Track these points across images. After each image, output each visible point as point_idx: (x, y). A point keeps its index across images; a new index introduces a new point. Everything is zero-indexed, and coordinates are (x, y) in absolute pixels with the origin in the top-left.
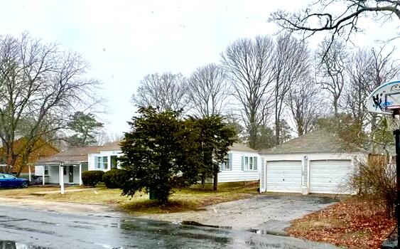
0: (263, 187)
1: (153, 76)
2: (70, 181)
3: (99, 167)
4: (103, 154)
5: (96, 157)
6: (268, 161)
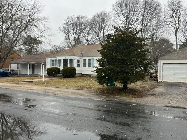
0: (160, 78)
1: (71, 17)
2: (32, 73)
3: (53, 65)
4: (58, 58)
5: (51, 60)
6: (163, 64)
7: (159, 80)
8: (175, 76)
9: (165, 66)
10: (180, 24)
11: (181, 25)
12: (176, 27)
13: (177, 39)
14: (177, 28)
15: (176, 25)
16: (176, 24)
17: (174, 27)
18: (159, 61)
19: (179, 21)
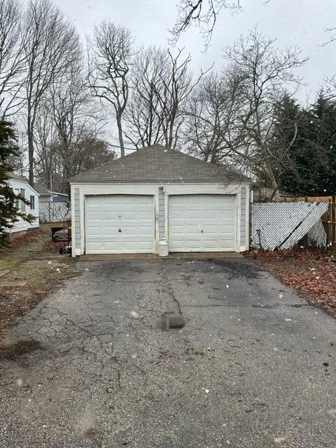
0: (78, 245)
6: (87, 196)
7: (77, 252)
8: (123, 235)
9: (93, 204)
10: (127, 97)
11: (130, 100)
12: (119, 103)
13: (123, 135)
14: (122, 106)
15: (117, 97)
16: (118, 95)
17: (114, 103)
18: (73, 187)
19: (125, 87)
